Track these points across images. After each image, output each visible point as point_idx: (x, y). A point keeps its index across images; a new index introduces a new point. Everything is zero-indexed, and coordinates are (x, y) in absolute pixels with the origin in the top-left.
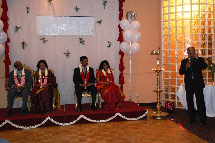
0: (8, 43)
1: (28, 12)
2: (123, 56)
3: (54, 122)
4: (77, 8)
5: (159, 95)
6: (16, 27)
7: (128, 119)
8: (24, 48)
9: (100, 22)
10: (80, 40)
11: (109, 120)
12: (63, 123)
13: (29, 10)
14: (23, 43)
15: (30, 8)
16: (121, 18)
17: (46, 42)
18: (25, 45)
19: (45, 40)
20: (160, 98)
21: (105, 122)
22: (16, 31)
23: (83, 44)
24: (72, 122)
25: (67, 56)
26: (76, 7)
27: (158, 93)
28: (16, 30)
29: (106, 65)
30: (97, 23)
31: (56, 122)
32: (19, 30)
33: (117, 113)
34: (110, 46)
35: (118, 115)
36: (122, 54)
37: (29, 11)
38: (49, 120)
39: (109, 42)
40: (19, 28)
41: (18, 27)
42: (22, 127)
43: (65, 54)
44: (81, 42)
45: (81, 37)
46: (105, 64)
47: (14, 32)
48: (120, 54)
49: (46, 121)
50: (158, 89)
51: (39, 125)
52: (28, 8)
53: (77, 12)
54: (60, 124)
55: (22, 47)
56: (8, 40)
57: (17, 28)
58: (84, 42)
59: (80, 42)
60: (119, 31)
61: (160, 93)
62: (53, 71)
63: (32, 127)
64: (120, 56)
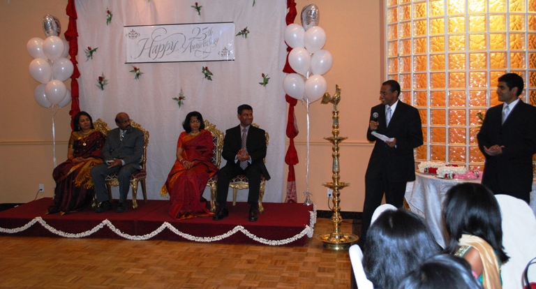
0: (76, 79)
1: (110, 20)
2: (295, 105)
3: (113, 230)
4: (199, 6)
5: (338, 195)
6: (89, 48)
7: (261, 242)
8: (103, 89)
9: (245, 32)
10: (203, 72)
11: (219, 239)
12: (132, 234)
13: (111, 15)
14: (101, 79)
15: (113, 13)
16: (290, 19)
17: (139, 76)
18: (103, 82)
19: (138, 71)
20: (339, 202)
21: (212, 242)
22: (89, 57)
23: (210, 78)
24: (148, 235)
25: (179, 103)
26: (197, 4)
27: (334, 190)
28: (89, 54)
29: (196, 120)
30: (239, 34)
31: (118, 232)
32: (94, 53)
33: (238, 226)
34: (266, 82)
35: (239, 231)
36: (292, 101)
37: (112, 18)
38: (106, 227)
39: (263, 75)
40: (95, 50)
41: (92, 49)
42: (61, 233)
43: (175, 99)
44: (206, 75)
45: (205, 65)
46: (194, 119)
47: (86, 58)
48: (287, 101)
49: (100, 226)
50: (334, 182)
51: (88, 233)
52: (108, 12)
53: (199, 14)
54: (126, 236)
55: (100, 85)
56: (76, 74)
57: (91, 52)
58: (211, 74)
59: (204, 76)
60: (287, 51)
61: (340, 190)
62: (148, 132)
63: (78, 235)
64: (288, 104)
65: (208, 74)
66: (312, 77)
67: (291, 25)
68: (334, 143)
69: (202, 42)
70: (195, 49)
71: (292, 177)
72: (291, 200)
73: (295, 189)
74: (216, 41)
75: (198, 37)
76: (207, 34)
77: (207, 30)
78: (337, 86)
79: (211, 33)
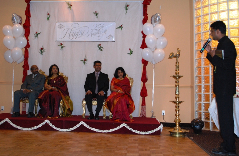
0: (28, 49)
1: (48, 18)
2: (146, 65)
3: (51, 126)
4: (97, 13)
5: (179, 107)
6: (36, 32)
8: (42, 54)
9: (121, 27)
10: (98, 47)
12: (61, 128)
13: (50, 16)
14: (42, 49)
15: (51, 14)
16: (145, 21)
17: (63, 48)
18: (43, 51)
19: (62, 46)
20: (179, 110)
22: (36, 37)
23: (101, 50)
24: (71, 128)
25: (84, 63)
26: (96, 12)
28: (36, 36)
30: (118, 28)
31: (53, 127)
32: (39, 35)
33: (123, 124)
34: (131, 53)
36: (145, 62)
37: (50, 18)
38: (46, 124)
39: (130, 49)
40: (39, 34)
42: (19, 128)
43: (82, 61)
44: (100, 49)
45: (99, 43)
47: (34, 37)
48: (143, 63)
49: (43, 123)
51: (36, 128)
52: (48, 14)
53: (97, 17)
54: (58, 129)
55: (41, 52)
56: (28, 46)
57: (37, 34)
58: (103, 48)
59: (98, 49)
60: (143, 37)
62: (67, 77)
63: (30, 129)
64: (143, 65)
65: (100, 48)
66: (157, 50)
67: (145, 24)
68: (176, 79)
69: (98, 31)
70: (94, 35)
71: (144, 103)
72: (144, 116)
73: (145, 110)
74: (106, 31)
75: (96, 28)
76: (101, 27)
77: (101, 25)
78: (178, 49)
79: (103, 27)
